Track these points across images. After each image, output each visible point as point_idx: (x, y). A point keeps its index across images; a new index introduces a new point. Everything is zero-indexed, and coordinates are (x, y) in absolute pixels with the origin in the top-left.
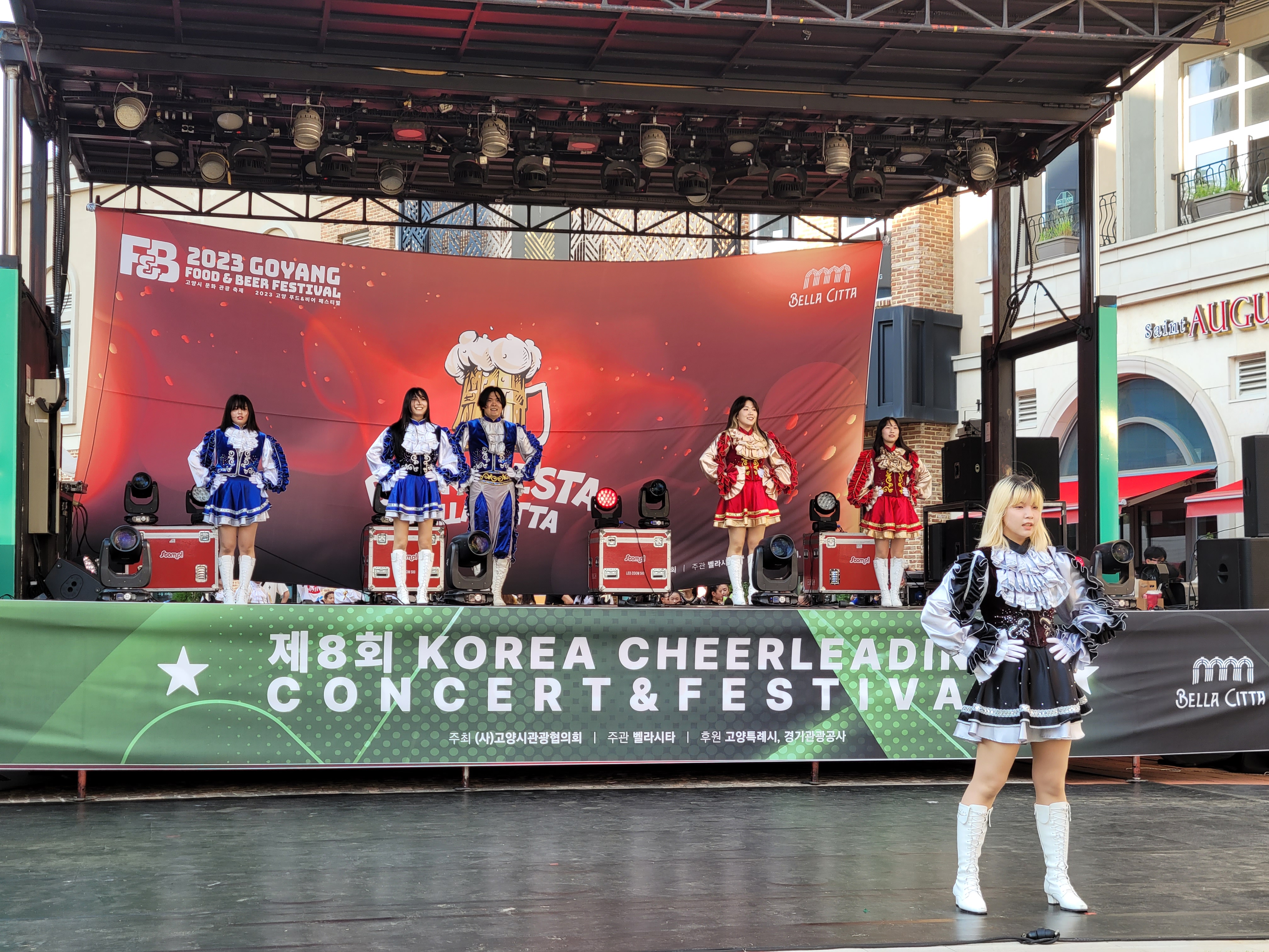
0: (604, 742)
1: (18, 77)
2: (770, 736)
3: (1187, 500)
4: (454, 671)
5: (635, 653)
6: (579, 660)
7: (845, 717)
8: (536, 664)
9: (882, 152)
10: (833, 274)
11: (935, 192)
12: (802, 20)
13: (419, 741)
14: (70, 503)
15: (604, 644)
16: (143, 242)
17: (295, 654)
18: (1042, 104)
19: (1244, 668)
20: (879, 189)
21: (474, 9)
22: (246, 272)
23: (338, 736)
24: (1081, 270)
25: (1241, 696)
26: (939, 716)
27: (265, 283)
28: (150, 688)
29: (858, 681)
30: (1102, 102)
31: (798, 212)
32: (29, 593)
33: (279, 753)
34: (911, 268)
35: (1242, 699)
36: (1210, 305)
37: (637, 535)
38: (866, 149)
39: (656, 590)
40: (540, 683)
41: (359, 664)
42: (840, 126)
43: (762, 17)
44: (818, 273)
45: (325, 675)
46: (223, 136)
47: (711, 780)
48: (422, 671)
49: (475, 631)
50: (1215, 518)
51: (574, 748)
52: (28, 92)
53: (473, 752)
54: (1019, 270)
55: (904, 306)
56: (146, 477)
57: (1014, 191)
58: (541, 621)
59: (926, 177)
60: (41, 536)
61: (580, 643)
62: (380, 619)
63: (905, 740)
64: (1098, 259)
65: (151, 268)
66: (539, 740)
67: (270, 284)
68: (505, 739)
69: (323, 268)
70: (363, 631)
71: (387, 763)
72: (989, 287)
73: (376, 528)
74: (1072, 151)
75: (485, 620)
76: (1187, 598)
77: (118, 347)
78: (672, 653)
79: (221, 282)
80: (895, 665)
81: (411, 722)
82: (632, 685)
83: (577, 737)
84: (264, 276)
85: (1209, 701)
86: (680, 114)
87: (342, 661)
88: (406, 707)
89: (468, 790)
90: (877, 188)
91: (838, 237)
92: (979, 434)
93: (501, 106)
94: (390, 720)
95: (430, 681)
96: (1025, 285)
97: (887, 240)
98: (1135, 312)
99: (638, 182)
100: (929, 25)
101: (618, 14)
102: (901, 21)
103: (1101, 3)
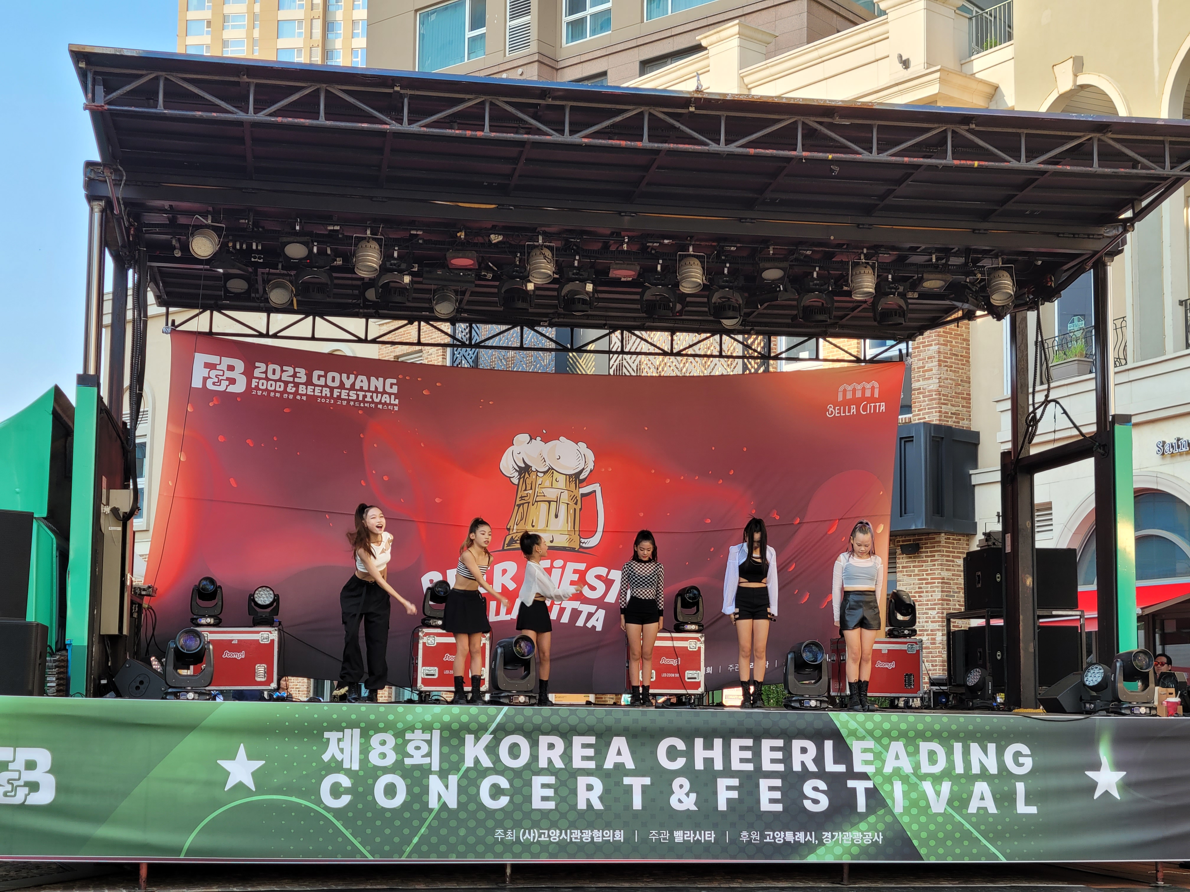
0: (645, 840)
1: (103, 211)
2: (808, 837)
4: (499, 769)
5: (672, 754)
6: (619, 760)
7: (881, 819)
8: (577, 763)
9: (905, 279)
11: (956, 316)
12: (830, 157)
13: (465, 837)
14: (140, 606)
15: (643, 745)
17: (347, 752)
18: (1058, 234)
21: (523, 147)
22: (309, 382)
23: (388, 831)
24: (1096, 390)
26: (973, 819)
27: (326, 392)
28: (209, 784)
29: (891, 783)
30: (1114, 232)
31: (825, 335)
32: (99, 692)
33: (330, 848)
34: (931, 388)
37: (672, 639)
38: (890, 276)
39: (690, 692)
40: (582, 781)
41: (408, 761)
42: (865, 255)
43: (793, 153)
45: (376, 772)
46: (290, 264)
47: (745, 880)
48: (468, 769)
49: (519, 730)
51: (616, 846)
52: (110, 224)
53: (517, 849)
54: (1038, 388)
55: (924, 423)
56: (212, 581)
57: (1032, 316)
58: (582, 720)
59: (948, 302)
60: (111, 637)
61: (619, 743)
62: (428, 718)
63: (941, 843)
64: (1112, 379)
66: (581, 838)
67: (332, 392)
68: (546, 836)
69: (381, 379)
70: (412, 729)
71: (433, 860)
72: (1008, 405)
73: (426, 630)
74: (1088, 278)
75: (528, 719)
77: (188, 456)
78: (709, 754)
79: (285, 391)
80: (926, 768)
81: (458, 819)
82: (671, 785)
83: (619, 835)
84: (326, 385)
86: (715, 244)
87: (391, 758)
88: (453, 804)
89: (509, 886)
90: (901, 312)
91: (862, 358)
92: (1000, 546)
93: (547, 236)
94: (437, 816)
95: (476, 779)
96: (1043, 403)
97: (909, 360)
98: (1146, 430)
99: (674, 306)
100: (950, 161)
101: (657, 151)
102: (924, 157)
103: (1114, 140)
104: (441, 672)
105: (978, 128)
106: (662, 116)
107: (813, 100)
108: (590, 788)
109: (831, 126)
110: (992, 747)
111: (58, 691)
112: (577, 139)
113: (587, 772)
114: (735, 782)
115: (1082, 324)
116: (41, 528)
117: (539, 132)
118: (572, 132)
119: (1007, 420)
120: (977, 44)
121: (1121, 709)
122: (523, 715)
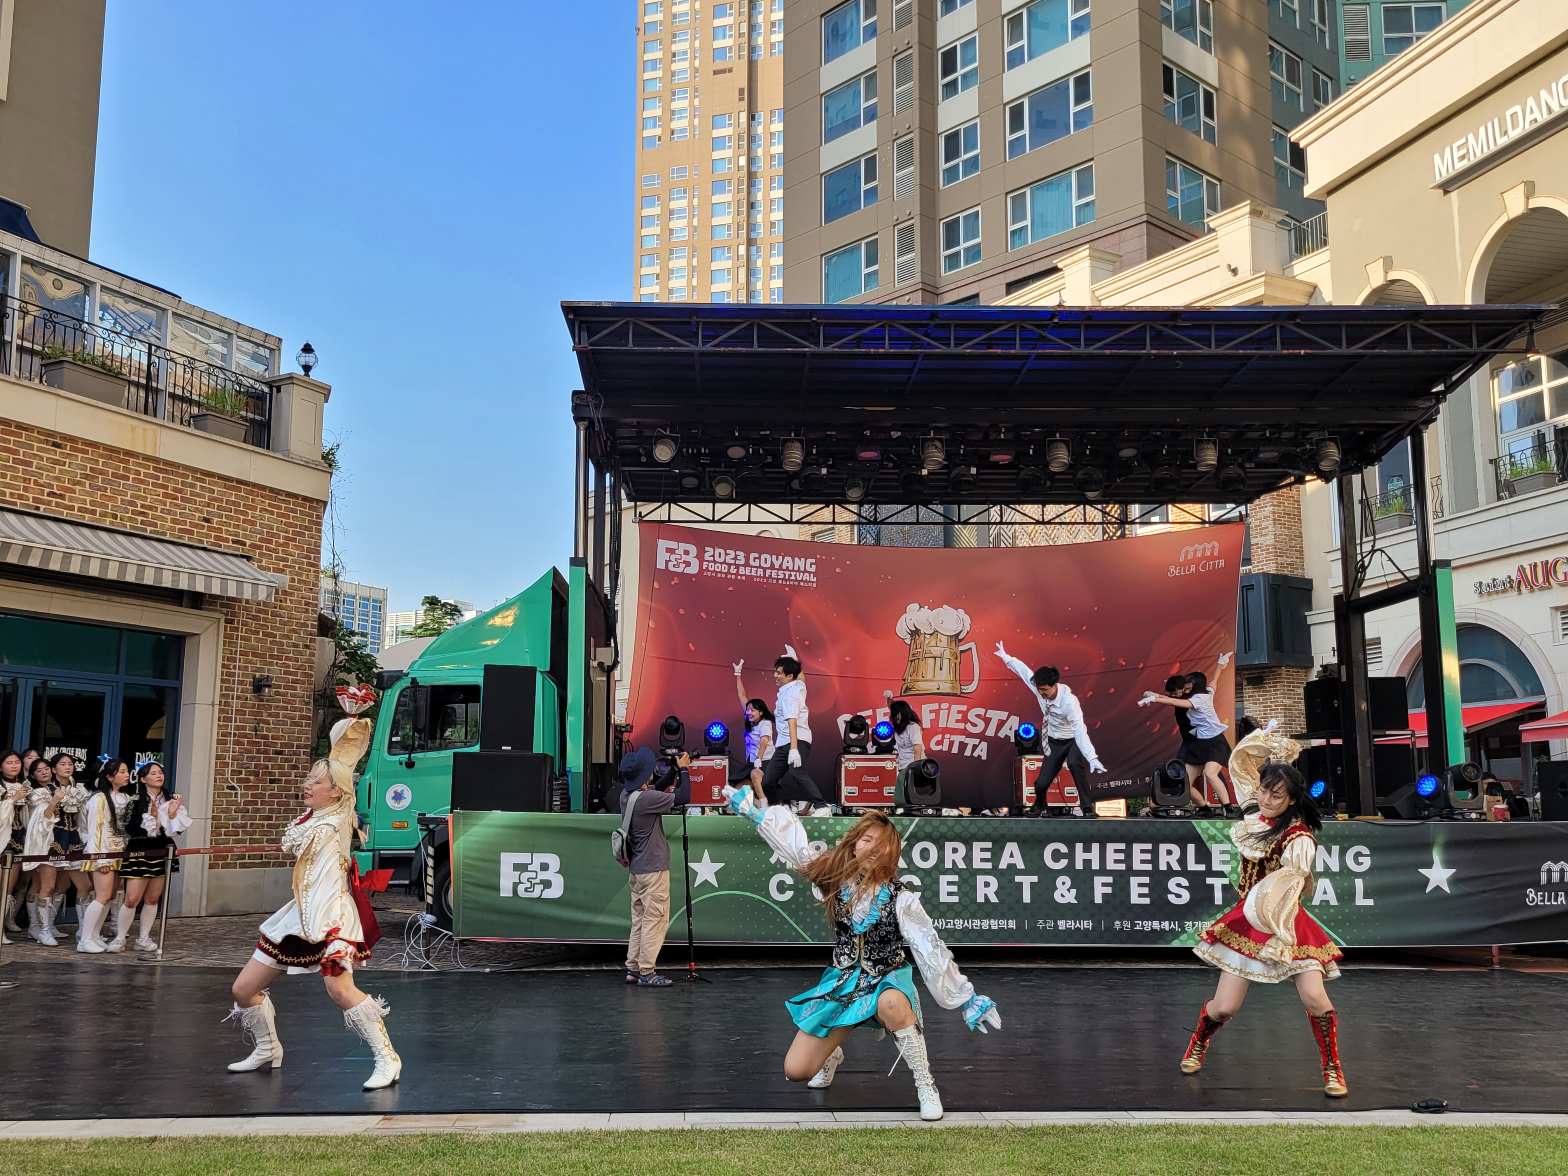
0: (1034, 928)
1: (586, 429)
2: (1172, 925)
4: (912, 870)
5: (1057, 855)
6: (1012, 861)
8: (977, 864)
9: (1242, 452)
11: (1288, 481)
12: (1175, 353)
14: (621, 740)
15: (1032, 848)
18: (1377, 408)
20: (1243, 481)
21: (917, 359)
22: (747, 564)
24: (1418, 539)
27: (760, 572)
30: (1428, 404)
31: (1174, 502)
32: (592, 808)
33: (779, 933)
34: (1268, 543)
36: (1530, 565)
38: (1229, 450)
40: (981, 879)
42: (1207, 433)
43: (1144, 351)
46: (731, 463)
49: (928, 837)
50: (1547, 742)
52: (593, 439)
54: (1364, 540)
55: (1263, 573)
57: (1356, 479)
58: (980, 829)
59: (1281, 470)
60: (601, 765)
64: (1432, 529)
66: (981, 926)
67: (765, 572)
68: (954, 925)
69: (803, 560)
72: (1338, 555)
73: (847, 756)
75: (936, 828)
76: (1531, 812)
77: (655, 623)
78: (1087, 856)
79: (729, 572)
82: (1055, 882)
83: (1012, 924)
84: (760, 567)
86: (1077, 430)
90: (1240, 480)
91: (1207, 520)
92: (1336, 676)
93: (937, 430)
96: (1370, 552)
97: (1249, 520)
98: (1464, 572)
99: (1046, 483)
100: (1279, 350)
101: (1027, 357)
102: (1256, 349)
103: (1425, 325)
104: (860, 791)
105: (1302, 323)
106: (1031, 327)
107: (1158, 307)
108: (987, 885)
109: (1175, 328)
110: (1336, 849)
111: (561, 808)
112: (960, 350)
113: (985, 872)
114: (1109, 880)
115: (1401, 484)
116: (546, 682)
117: (929, 346)
118: (956, 345)
119: (1338, 567)
120: (1297, 252)
121: (1453, 814)
122: (931, 825)
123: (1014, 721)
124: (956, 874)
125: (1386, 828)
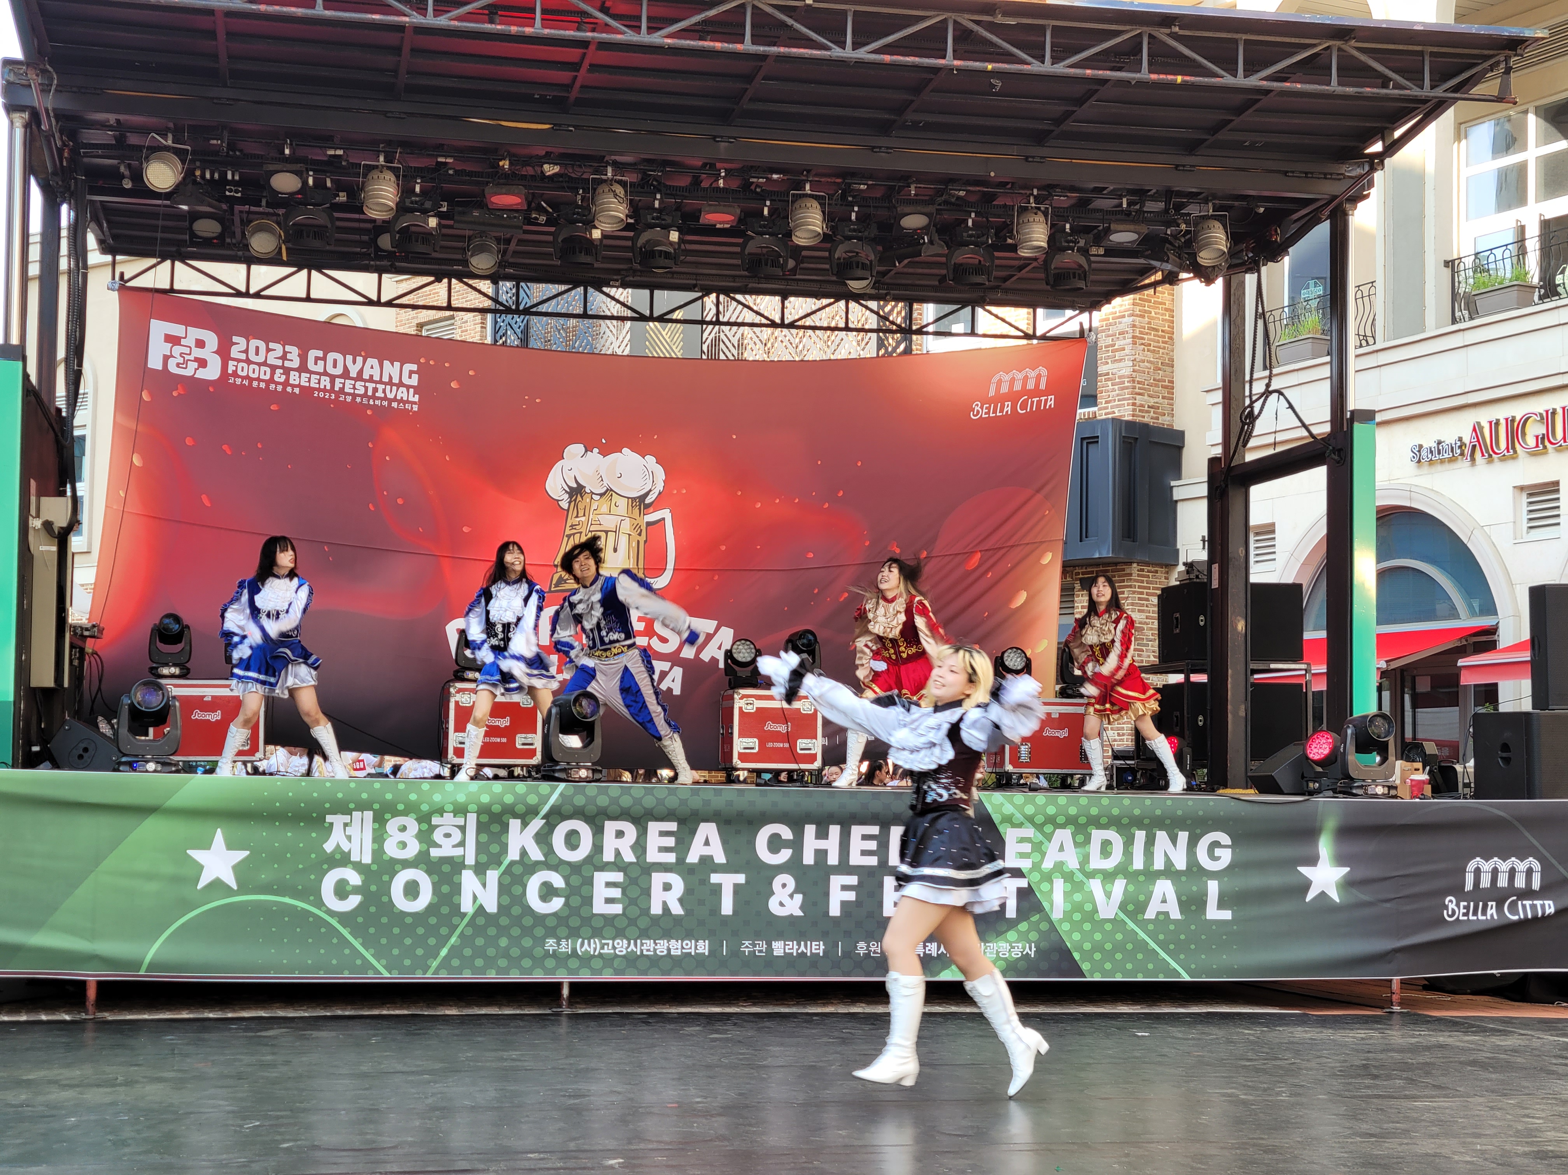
0: (736, 952)
1: (27, 126)
3: (1461, 663)
4: (552, 863)
5: (775, 843)
6: (706, 851)
7: (1035, 927)
8: (653, 856)
9: (1087, 230)
10: (1026, 379)
11: (1152, 279)
12: (990, 67)
13: (507, 949)
14: (82, 650)
15: (738, 832)
16: (177, 330)
17: (356, 839)
18: (1285, 173)
19: (1529, 872)
20: (1084, 276)
21: (587, 48)
22: (303, 368)
23: (408, 941)
24: (1331, 377)
25: (1524, 906)
26: (1151, 927)
27: (325, 382)
28: (176, 880)
29: (1051, 882)
30: (1359, 171)
31: (982, 302)
32: (29, 761)
33: (334, 962)
34: (1122, 372)
35: (1526, 909)
36: (1491, 423)
38: (1068, 226)
39: (803, 766)
40: (658, 879)
41: (435, 853)
42: (1035, 197)
43: (941, 62)
44: (1007, 378)
45: (392, 866)
46: (278, 201)
47: (869, 1003)
48: (512, 863)
49: (579, 814)
50: (1496, 685)
51: (699, 961)
52: (38, 144)
53: (573, 963)
54: (1255, 376)
55: (1113, 419)
56: (177, 619)
57: (1250, 279)
58: (661, 802)
59: (1142, 261)
60: (45, 691)
61: (708, 830)
62: (461, 798)
63: (1109, 956)
64: (1352, 364)
65: (186, 362)
66: (655, 950)
67: (333, 383)
68: (614, 948)
69: (397, 364)
70: (441, 812)
71: (467, 976)
72: (1218, 396)
73: (459, 685)
74: (1322, 231)
75: (591, 800)
77: (143, 458)
78: (822, 844)
79: (272, 380)
80: (1097, 862)
81: (498, 926)
82: (771, 884)
83: (703, 947)
84: (325, 373)
85: (1484, 913)
86: (839, 180)
87: (413, 849)
88: (492, 907)
89: (567, 1011)
90: (1081, 274)
91: (1032, 333)
92: (1205, 579)
93: (618, 167)
94: (472, 923)
95: (522, 875)
96: (1262, 395)
97: (1093, 337)
98: (1393, 431)
99: (786, 262)
100: (1146, 74)
101: (763, 57)
102: (1113, 69)
103: (1359, 49)
105: (1183, 33)
106: (769, 10)
109: (992, 27)
110: (1183, 836)
112: (658, 38)
113: (668, 868)
114: (853, 880)
117: (607, 28)
118: (651, 30)
121: (1351, 788)
122: (584, 795)
123: (726, 636)
124: (620, 869)
125: (1256, 807)
